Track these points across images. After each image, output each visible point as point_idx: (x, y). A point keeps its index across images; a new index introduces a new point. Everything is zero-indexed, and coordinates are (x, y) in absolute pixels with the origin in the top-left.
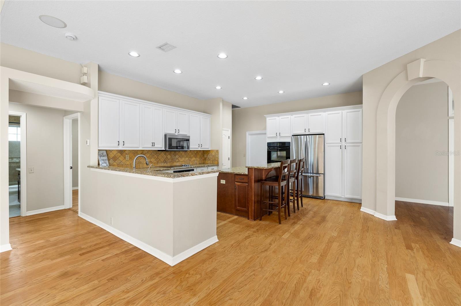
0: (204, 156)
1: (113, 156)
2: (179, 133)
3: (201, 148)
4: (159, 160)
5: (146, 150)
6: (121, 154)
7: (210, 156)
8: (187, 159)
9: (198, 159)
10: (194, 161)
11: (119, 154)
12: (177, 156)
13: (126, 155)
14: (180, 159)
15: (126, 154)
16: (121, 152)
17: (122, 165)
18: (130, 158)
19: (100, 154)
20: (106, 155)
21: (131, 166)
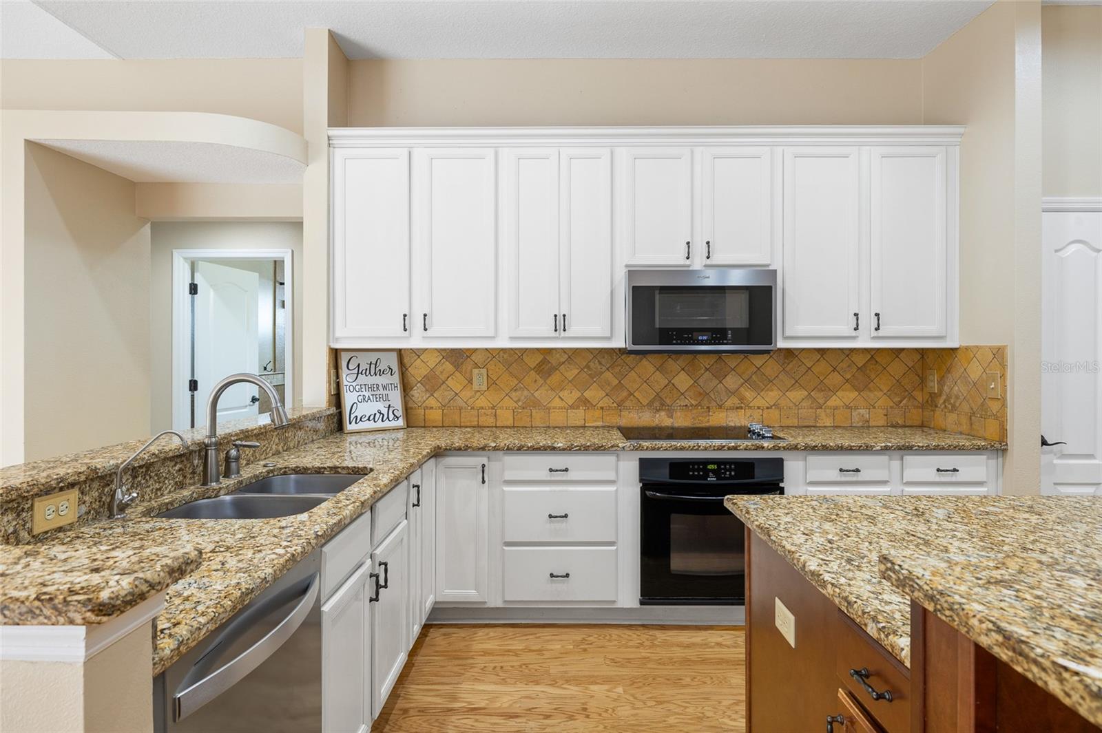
0: (923, 380)
1: (424, 372)
2: (709, 262)
3: (874, 338)
4: (625, 394)
5: (564, 350)
6: (455, 367)
7: (956, 387)
8: (797, 395)
9: (881, 400)
10: (848, 407)
11: (448, 367)
12: (731, 381)
13: (476, 371)
14: (748, 394)
15: (476, 366)
16: (457, 357)
17: (461, 409)
18: (492, 383)
19: (359, 365)
20: (395, 368)
21: (495, 415)
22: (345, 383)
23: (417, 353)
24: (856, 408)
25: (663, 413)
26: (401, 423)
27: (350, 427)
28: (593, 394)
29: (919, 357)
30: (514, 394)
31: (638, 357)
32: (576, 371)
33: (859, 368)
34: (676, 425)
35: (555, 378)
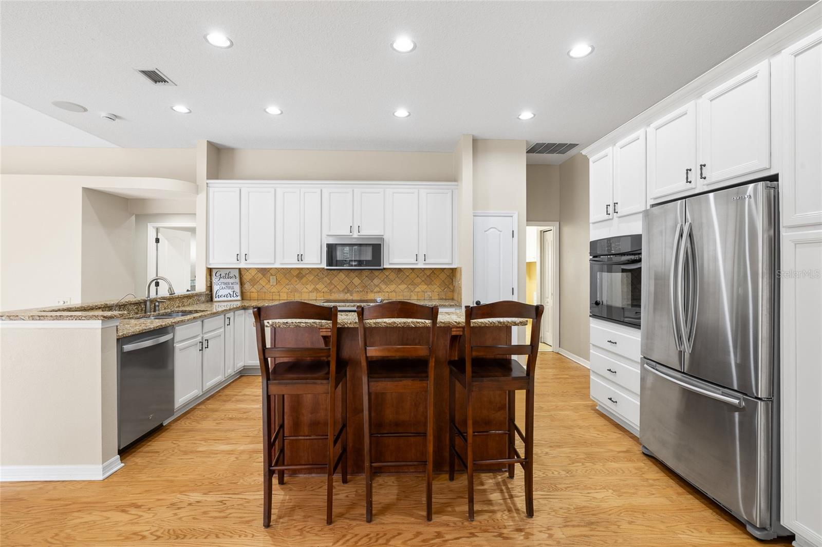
1: (250, 277)
3: (424, 264)
4: (333, 286)
5: (308, 269)
6: (263, 275)
8: (403, 287)
9: (437, 289)
10: (423, 291)
11: (260, 275)
12: (376, 281)
13: (271, 277)
14: (383, 287)
15: (272, 275)
16: (264, 271)
17: (265, 292)
18: (278, 282)
19: (221, 275)
20: (237, 275)
21: (280, 295)
22: (214, 281)
23: (247, 270)
24: (427, 292)
25: (348, 294)
26: (239, 298)
27: (215, 299)
28: (320, 286)
29: (451, 271)
30: (287, 287)
31: (338, 271)
32: (313, 277)
33: (428, 276)
34: (354, 299)
35: (304, 280)
